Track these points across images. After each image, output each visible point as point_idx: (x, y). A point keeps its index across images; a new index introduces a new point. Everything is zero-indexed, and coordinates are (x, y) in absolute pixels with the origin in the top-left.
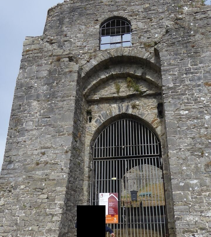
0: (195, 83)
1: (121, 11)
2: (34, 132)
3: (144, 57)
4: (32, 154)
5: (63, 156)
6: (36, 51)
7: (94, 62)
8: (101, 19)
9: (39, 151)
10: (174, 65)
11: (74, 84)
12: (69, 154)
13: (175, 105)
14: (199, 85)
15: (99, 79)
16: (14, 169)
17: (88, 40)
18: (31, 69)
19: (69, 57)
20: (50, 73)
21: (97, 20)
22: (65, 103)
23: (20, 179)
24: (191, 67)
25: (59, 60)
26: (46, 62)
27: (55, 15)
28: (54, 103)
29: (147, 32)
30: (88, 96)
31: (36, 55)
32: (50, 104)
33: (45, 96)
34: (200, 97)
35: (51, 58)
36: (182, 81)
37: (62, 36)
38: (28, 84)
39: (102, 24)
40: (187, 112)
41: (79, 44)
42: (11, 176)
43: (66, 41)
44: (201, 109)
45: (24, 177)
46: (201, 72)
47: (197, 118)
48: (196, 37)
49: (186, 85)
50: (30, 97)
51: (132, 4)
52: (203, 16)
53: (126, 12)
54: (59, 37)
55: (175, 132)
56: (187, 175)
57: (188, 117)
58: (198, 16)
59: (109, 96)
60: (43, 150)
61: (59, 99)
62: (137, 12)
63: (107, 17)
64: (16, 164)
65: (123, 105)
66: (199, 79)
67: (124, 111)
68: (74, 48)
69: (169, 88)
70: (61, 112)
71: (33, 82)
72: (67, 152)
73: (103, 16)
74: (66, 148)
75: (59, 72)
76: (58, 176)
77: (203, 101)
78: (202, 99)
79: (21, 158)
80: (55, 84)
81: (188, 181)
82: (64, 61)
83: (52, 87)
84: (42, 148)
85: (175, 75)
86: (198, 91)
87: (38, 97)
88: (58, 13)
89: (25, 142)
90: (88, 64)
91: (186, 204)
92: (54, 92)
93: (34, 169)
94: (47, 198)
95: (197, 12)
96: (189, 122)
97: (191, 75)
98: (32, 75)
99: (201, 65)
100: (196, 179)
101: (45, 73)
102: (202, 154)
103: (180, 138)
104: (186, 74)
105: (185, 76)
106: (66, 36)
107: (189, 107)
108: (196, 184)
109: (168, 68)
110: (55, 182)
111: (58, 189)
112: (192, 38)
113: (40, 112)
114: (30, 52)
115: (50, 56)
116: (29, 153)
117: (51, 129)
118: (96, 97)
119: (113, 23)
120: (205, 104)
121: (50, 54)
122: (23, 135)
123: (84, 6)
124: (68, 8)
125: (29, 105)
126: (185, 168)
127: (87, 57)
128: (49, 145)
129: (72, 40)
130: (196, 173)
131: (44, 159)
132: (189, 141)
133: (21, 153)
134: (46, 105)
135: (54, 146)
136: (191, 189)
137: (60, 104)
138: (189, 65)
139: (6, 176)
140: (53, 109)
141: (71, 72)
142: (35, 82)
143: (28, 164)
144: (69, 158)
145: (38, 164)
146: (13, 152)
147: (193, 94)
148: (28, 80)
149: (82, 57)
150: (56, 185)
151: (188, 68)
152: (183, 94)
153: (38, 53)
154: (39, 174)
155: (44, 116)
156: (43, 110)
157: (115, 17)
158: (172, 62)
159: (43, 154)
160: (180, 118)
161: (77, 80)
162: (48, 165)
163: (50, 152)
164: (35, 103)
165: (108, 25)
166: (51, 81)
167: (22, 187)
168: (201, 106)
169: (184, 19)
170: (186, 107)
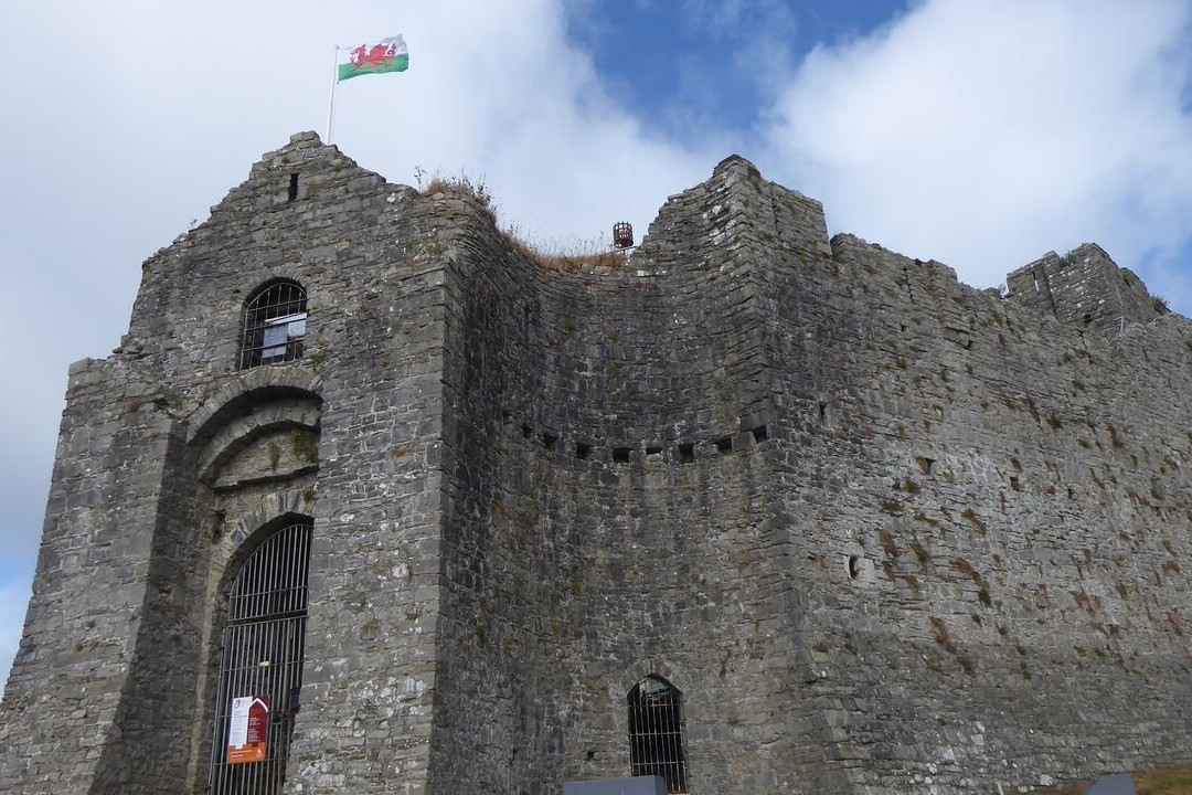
0: (375, 451)
1: (288, 265)
2: (79, 580)
3: (310, 389)
4: (72, 628)
5: (127, 628)
6: (92, 389)
7: (213, 406)
8: (246, 288)
9: (85, 620)
10: (345, 411)
11: (159, 464)
12: (138, 623)
13: (334, 502)
14: (382, 456)
15: (231, 440)
16: (35, 662)
17: (215, 344)
18: (81, 433)
19: (156, 401)
20: (118, 440)
21: (238, 291)
22: (140, 509)
23: (44, 682)
24: (375, 413)
25: (134, 409)
26: (110, 414)
27: (153, 280)
28: (120, 512)
29: (337, 316)
30: (213, 480)
31: (92, 398)
32: (111, 515)
33: (105, 496)
34: (378, 483)
35: (122, 404)
36: (355, 447)
37: (164, 337)
38: (73, 468)
39: (249, 299)
40: (352, 517)
41: (195, 355)
42: (29, 676)
43: (170, 349)
44: (377, 510)
45: (51, 677)
46: (391, 424)
47: (368, 529)
48: (394, 340)
49: (360, 457)
50: (75, 501)
51: (315, 242)
52: (416, 287)
53: (299, 264)
54: (156, 339)
55: (325, 563)
56: (331, 651)
57: (353, 528)
58: (407, 288)
59: (257, 477)
60: (92, 618)
61: (129, 501)
62: (321, 265)
63: (259, 280)
64: (41, 652)
65: (289, 494)
66: (385, 440)
67: (289, 508)
68: (185, 368)
69: (330, 465)
70: (131, 531)
71: (82, 463)
72: (134, 618)
73: (251, 281)
74: (132, 610)
75: (134, 437)
76: (112, 671)
77: (384, 490)
78: (383, 486)
79: (51, 638)
80: (123, 468)
81: (330, 661)
82: (144, 411)
83: (117, 475)
84: (90, 613)
85: (343, 433)
86: (378, 468)
87: (90, 501)
88: (158, 276)
89: (60, 601)
90: (202, 409)
91: (318, 706)
92: (121, 487)
93: (71, 660)
94: (85, 716)
95: (405, 279)
96: (352, 540)
97: (372, 433)
98: (82, 448)
99: (391, 409)
100: (345, 657)
101: (107, 443)
102: (364, 604)
103: (331, 575)
104: (363, 430)
105: (361, 435)
106: (171, 335)
107: (358, 506)
108: (342, 668)
109: (333, 417)
110: (104, 683)
111: (108, 696)
112: (386, 343)
113: (92, 533)
114: (81, 392)
115: (120, 400)
116: (66, 626)
117: (110, 570)
118: (232, 480)
119: (274, 293)
120: (384, 497)
121: (120, 395)
122: (57, 587)
123: (213, 255)
124: (180, 259)
125: (73, 517)
126: (329, 636)
127: (199, 391)
128: (103, 605)
129: (182, 345)
130: (345, 646)
131: (93, 635)
132: (345, 578)
133: (51, 628)
134: (104, 517)
135: (112, 607)
136: (332, 677)
137: (131, 513)
138: (372, 410)
139: (19, 678)
140: (116, 525)
141: (155, 436)
142: (87, 466)
143: (64, 650)
144: (136, 630)
145: (80, 648)
146: (37, 627)
147: (368, 477)
148: (73, 460)
149: (190, 395)
150: (105, 689)
151: (370, 417)
152: (351, 478)
153: (96, 393)
154: (78, 668)
155: (100, 542)
156: (99, 527)
157: (276, 280)
158: (344, 404)
159: (92, 625)
160: (340, 531)
161: (168, 455)
162: (98, 649)
163: (104, 622)
164: (85, 514)
165: (263, 301)
166: (117, 461)
167: (45, 698)
168: (379, 502)
169: (380, 295)
170: (352, 507)
